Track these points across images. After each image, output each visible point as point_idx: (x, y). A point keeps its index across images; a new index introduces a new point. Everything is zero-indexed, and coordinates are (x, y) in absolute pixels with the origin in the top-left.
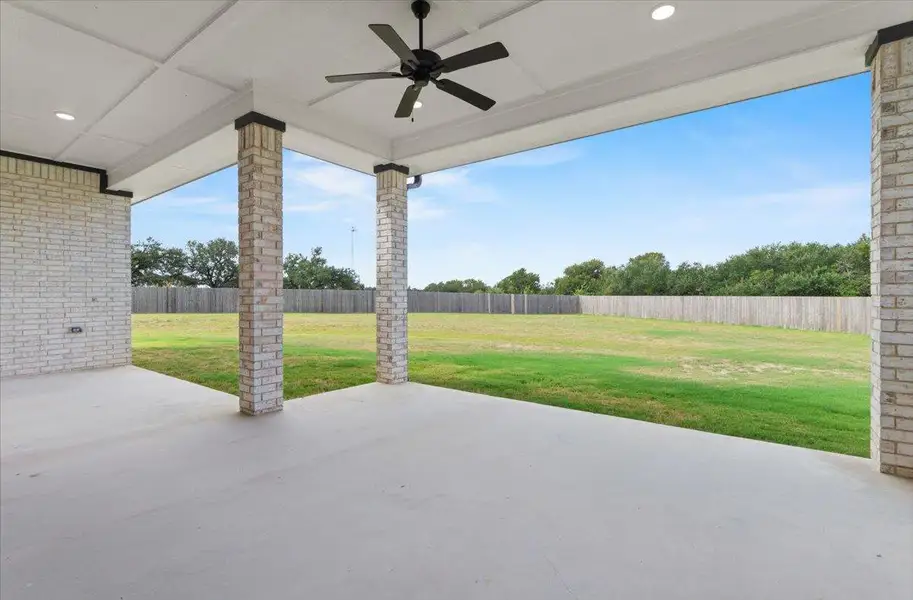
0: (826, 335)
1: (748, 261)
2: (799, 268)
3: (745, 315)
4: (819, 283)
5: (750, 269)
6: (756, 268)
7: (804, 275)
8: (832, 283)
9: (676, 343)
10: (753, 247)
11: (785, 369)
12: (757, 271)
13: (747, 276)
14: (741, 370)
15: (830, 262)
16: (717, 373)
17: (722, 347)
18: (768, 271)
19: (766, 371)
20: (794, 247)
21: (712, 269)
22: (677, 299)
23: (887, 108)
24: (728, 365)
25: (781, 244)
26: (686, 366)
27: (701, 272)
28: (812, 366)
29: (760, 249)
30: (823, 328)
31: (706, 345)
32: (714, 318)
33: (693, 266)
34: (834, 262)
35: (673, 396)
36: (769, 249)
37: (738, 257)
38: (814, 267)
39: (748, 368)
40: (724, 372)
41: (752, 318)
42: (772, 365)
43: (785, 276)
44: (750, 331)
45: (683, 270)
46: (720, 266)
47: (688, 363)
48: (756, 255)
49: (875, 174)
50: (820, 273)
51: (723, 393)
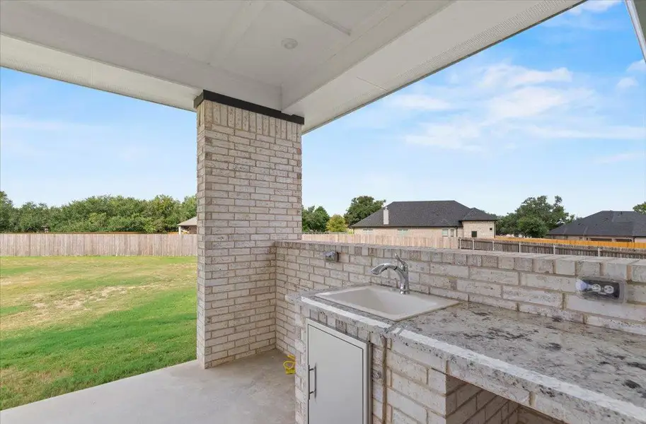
0: (141, 259)
1: (88, 206)
2: (123, 213)
3: (88, 248)
4: (134, 223)
5: (89, 212)
6: (93, 212)
7: (126, 218)
8: (141, 223)
9: (24, 280)
10: (91, 196)
11: (123, 290)
12: (94, 214)
13: (86, 217)
14: (91, 297)
15: (141, 211)
16: (72, 307)
17: (71, 278)
18: (103, 214)
19: (110, 294)
20: (120, 199)
21: (57, 210)
22: (23, 237)
23: (208, 140)
24: (79, 295)
25: (111, 196)
26: (39, 305)
27: (47, 211)
28: (139, 283)
29: (96, 198)
30: (140, 253)
31: (57, 279)
32: (61, 251)
33: (38, 206)
34: (142, 211)
35: (33, 353)
36: (103, 198)
37: (79, 203)
38: (132, 213)
39: (97, 295)
40: (78, 304)
41: (93, 251)
42: (113, 289)
43: (114, 218)
44: (92, 260)
45: (28, 208)
46: (64, 208)
47: (41, 301)
48: (92, 201)
49: (201, 179)
50: (135, 217)
51: (85, 331)
